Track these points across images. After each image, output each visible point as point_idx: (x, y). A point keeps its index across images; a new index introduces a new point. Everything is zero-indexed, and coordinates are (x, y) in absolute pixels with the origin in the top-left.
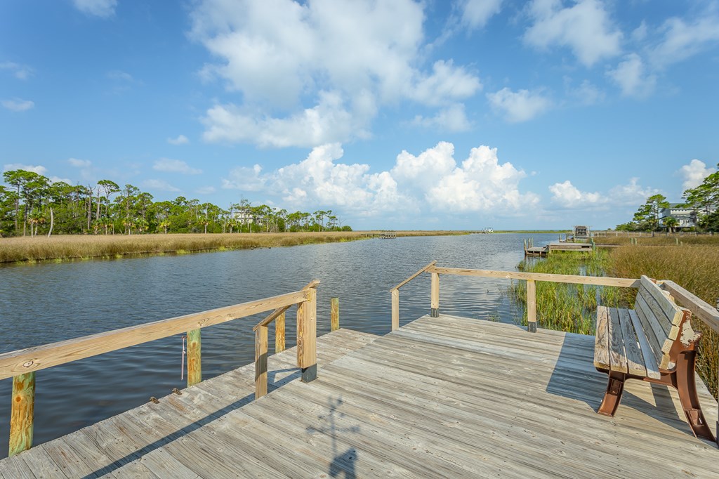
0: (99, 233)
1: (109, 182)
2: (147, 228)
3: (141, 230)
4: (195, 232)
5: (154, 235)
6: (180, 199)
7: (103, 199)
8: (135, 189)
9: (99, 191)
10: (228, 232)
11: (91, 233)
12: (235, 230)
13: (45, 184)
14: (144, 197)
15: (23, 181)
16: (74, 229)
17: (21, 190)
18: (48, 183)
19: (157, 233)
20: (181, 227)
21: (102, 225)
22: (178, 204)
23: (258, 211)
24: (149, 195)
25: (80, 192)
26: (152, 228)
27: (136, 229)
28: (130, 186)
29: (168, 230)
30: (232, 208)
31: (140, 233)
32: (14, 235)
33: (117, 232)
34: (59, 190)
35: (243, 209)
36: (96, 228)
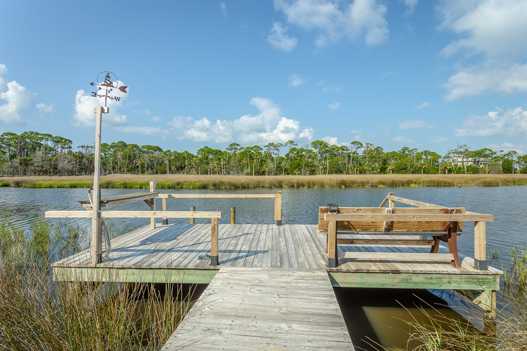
0: (352, 174)
1: (357, 142)
2: (379, 170)
3: (375, 172)
4: (413, 173)
5: (384, 175)
6: (405, 149)
7: (354, 153)
8: (371, 145)
9: (352, 149)
10: (444, 173)
11: (348, 173)
12: (450, 171)
13: (327, 147)
14: (378, 150)
15: (318, 146)
16: (339, 171)
17: (318, 151)
18: (329, 146)
19: (386, 173)
20: (402, 169)
21: (353, 169)
22: (403, 153)
23: (479, 154)
24: (380, 148)
25: (343, 149)
26: (383, 170)
27: (373, 171)
28: (368, 144)
29: (393, 172)
30: (450, 153)
31: (375, 174)
32: (315, 174)
33: (361, 173)
34: (333, 149)
35: (461, 153)
36: (350, 170)
